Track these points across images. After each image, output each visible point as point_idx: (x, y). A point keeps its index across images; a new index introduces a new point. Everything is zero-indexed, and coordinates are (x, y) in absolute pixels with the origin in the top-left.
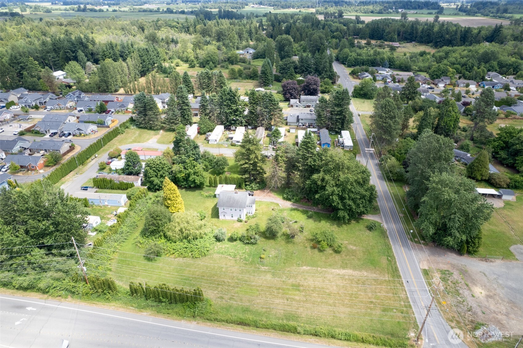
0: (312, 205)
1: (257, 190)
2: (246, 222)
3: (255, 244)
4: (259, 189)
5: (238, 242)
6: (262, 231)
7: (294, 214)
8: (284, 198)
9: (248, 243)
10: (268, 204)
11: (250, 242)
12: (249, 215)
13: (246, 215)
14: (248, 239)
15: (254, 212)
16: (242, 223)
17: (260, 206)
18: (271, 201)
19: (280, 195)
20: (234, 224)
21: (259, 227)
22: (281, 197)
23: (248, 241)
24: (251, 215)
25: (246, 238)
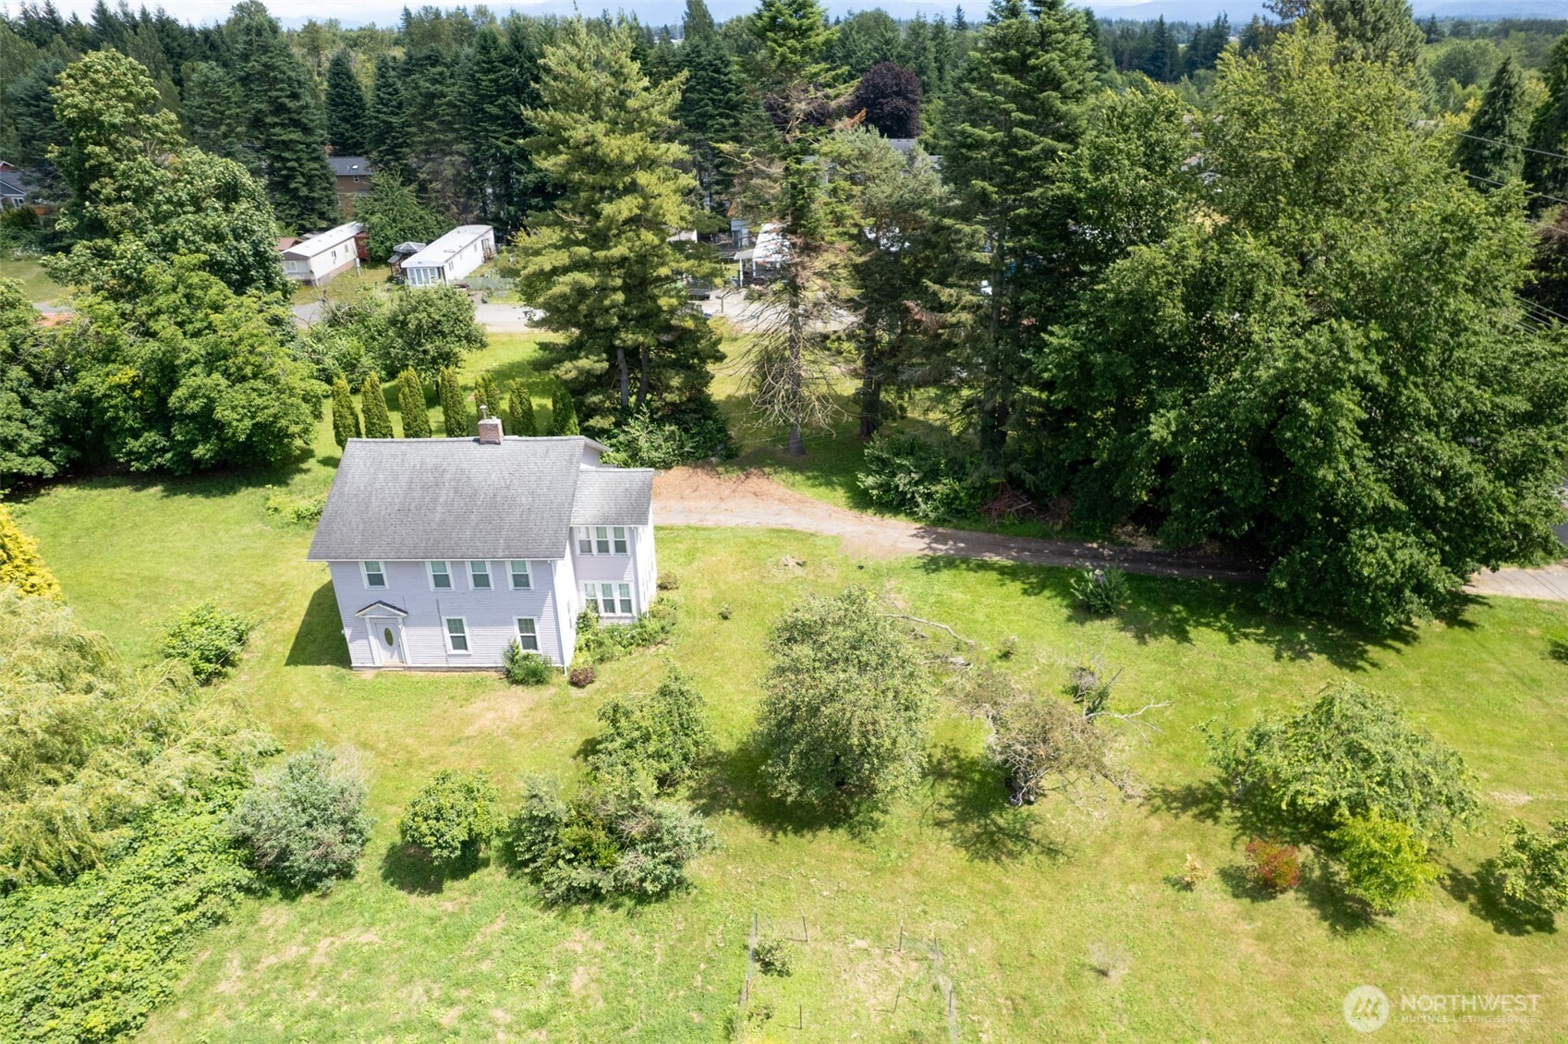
0: (1068, 527)
1: (667, 466)
2: (576, 682)
3: (662, 895)
4: (685, 458)
5: (493, 877)
6: (727, 745)
7: (959, 596)
8: (862, 500)
9: (593, 894)
10: (754, 545)
11: (606, 884)
12: (605, 621)
13: (584, 623)
14: (583, 852)
15: (647, 596)
16: (546, 692)
17: (691, 555)
18: (774, 522)
19: (829, 484)
20: (477, 706)
21: (699, 712)
22: (840, 494)
23: (582, 875)
24: (621, 619)
25: (568, 835)
